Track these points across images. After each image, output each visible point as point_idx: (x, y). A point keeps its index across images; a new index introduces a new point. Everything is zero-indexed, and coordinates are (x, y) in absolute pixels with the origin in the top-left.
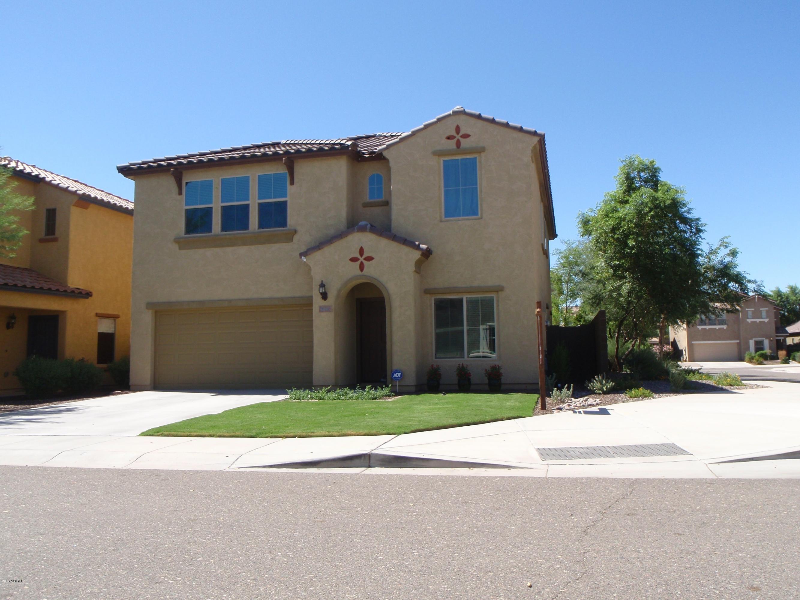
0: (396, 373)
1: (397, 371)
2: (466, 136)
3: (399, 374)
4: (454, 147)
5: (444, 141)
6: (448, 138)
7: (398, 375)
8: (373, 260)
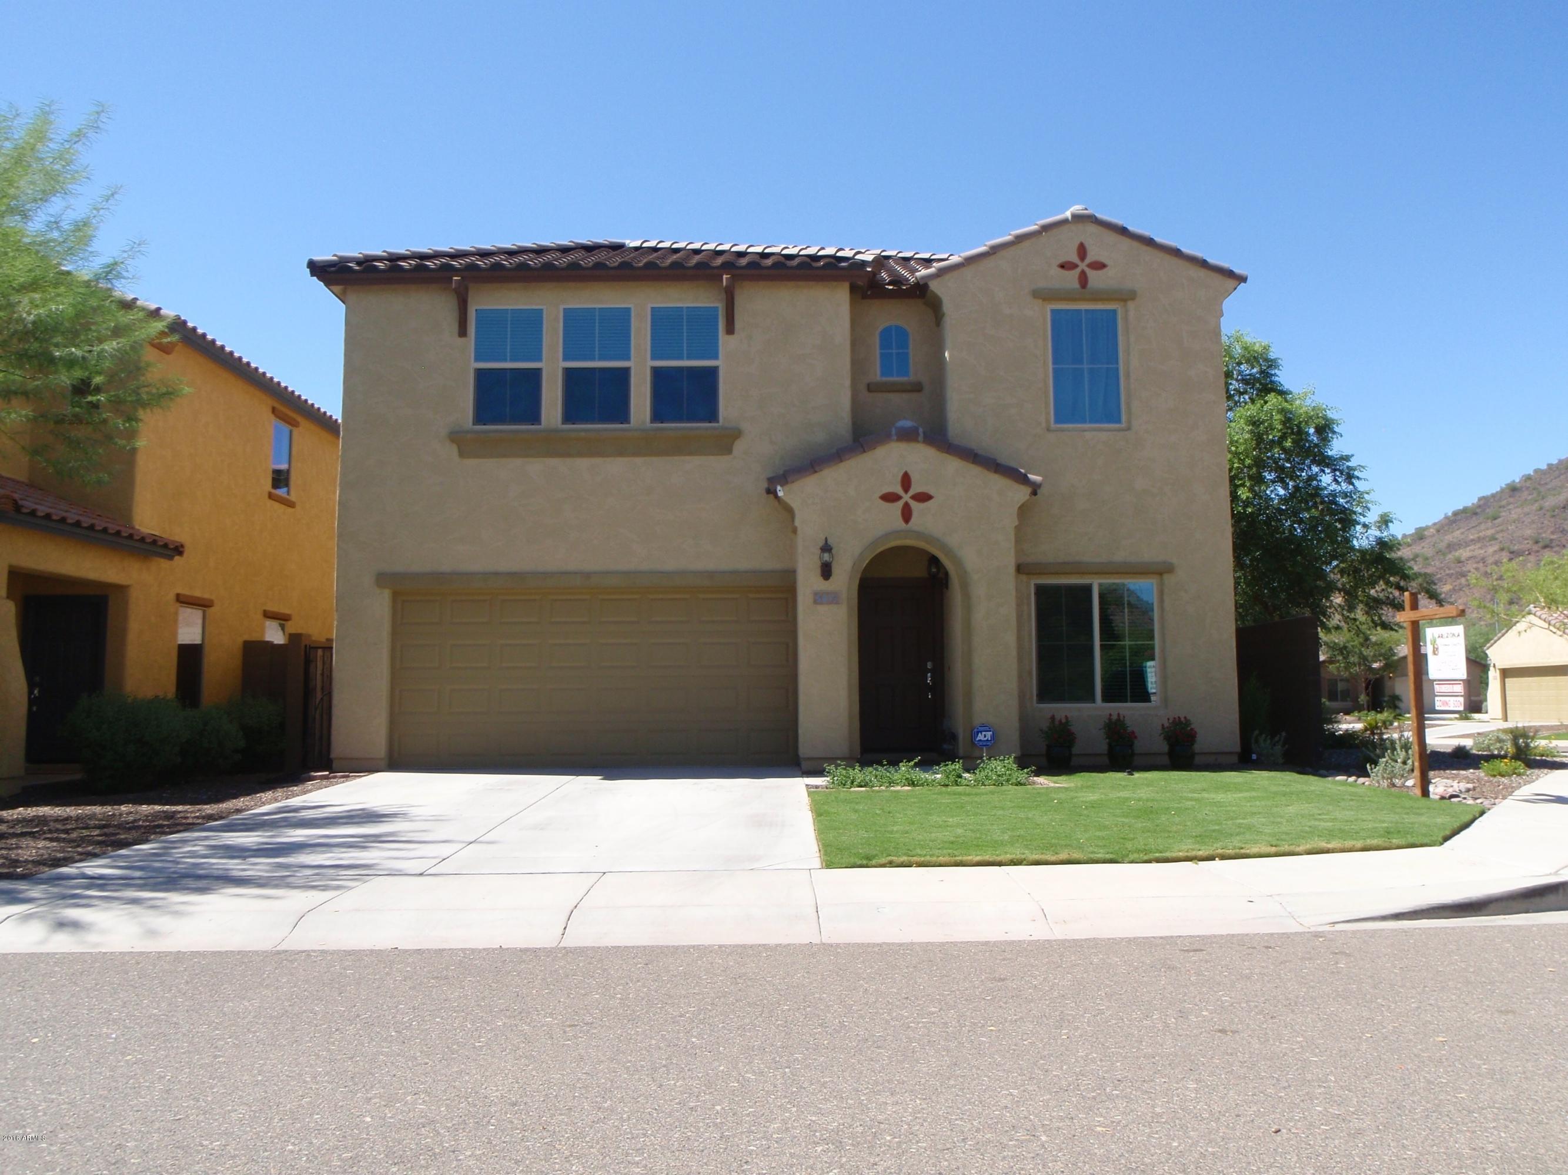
0: (981, 732)
1: (986, 727)
2: (1099, 266)
3: (989, 734)
4: (1076, 285)
5: (1056, 271)
6: (1062, 266)
7: (985, 736)
8: (931, 501)
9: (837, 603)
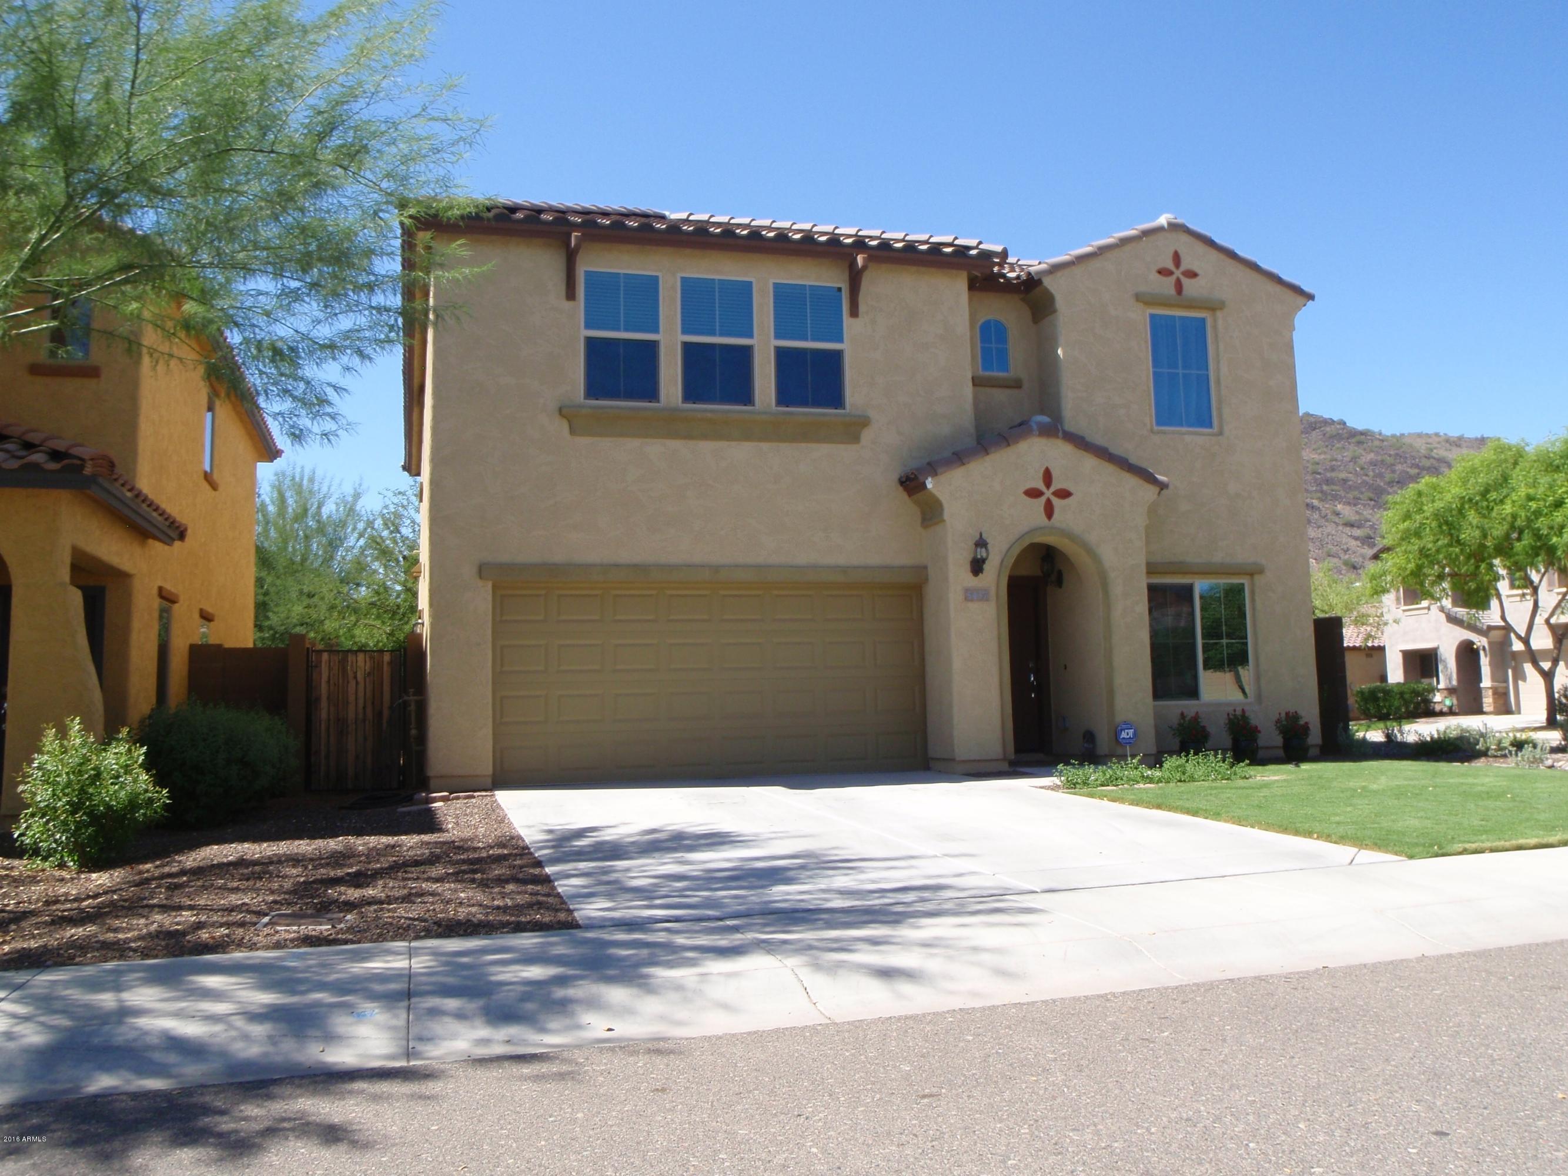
0: (1124, 730)
1: (1128, 725)
2: (1192, 275)
3: (1131, 731)
4: (1172, 291)
7: (1128, 734)
8: (1071, 498)
9: (987, 600)
